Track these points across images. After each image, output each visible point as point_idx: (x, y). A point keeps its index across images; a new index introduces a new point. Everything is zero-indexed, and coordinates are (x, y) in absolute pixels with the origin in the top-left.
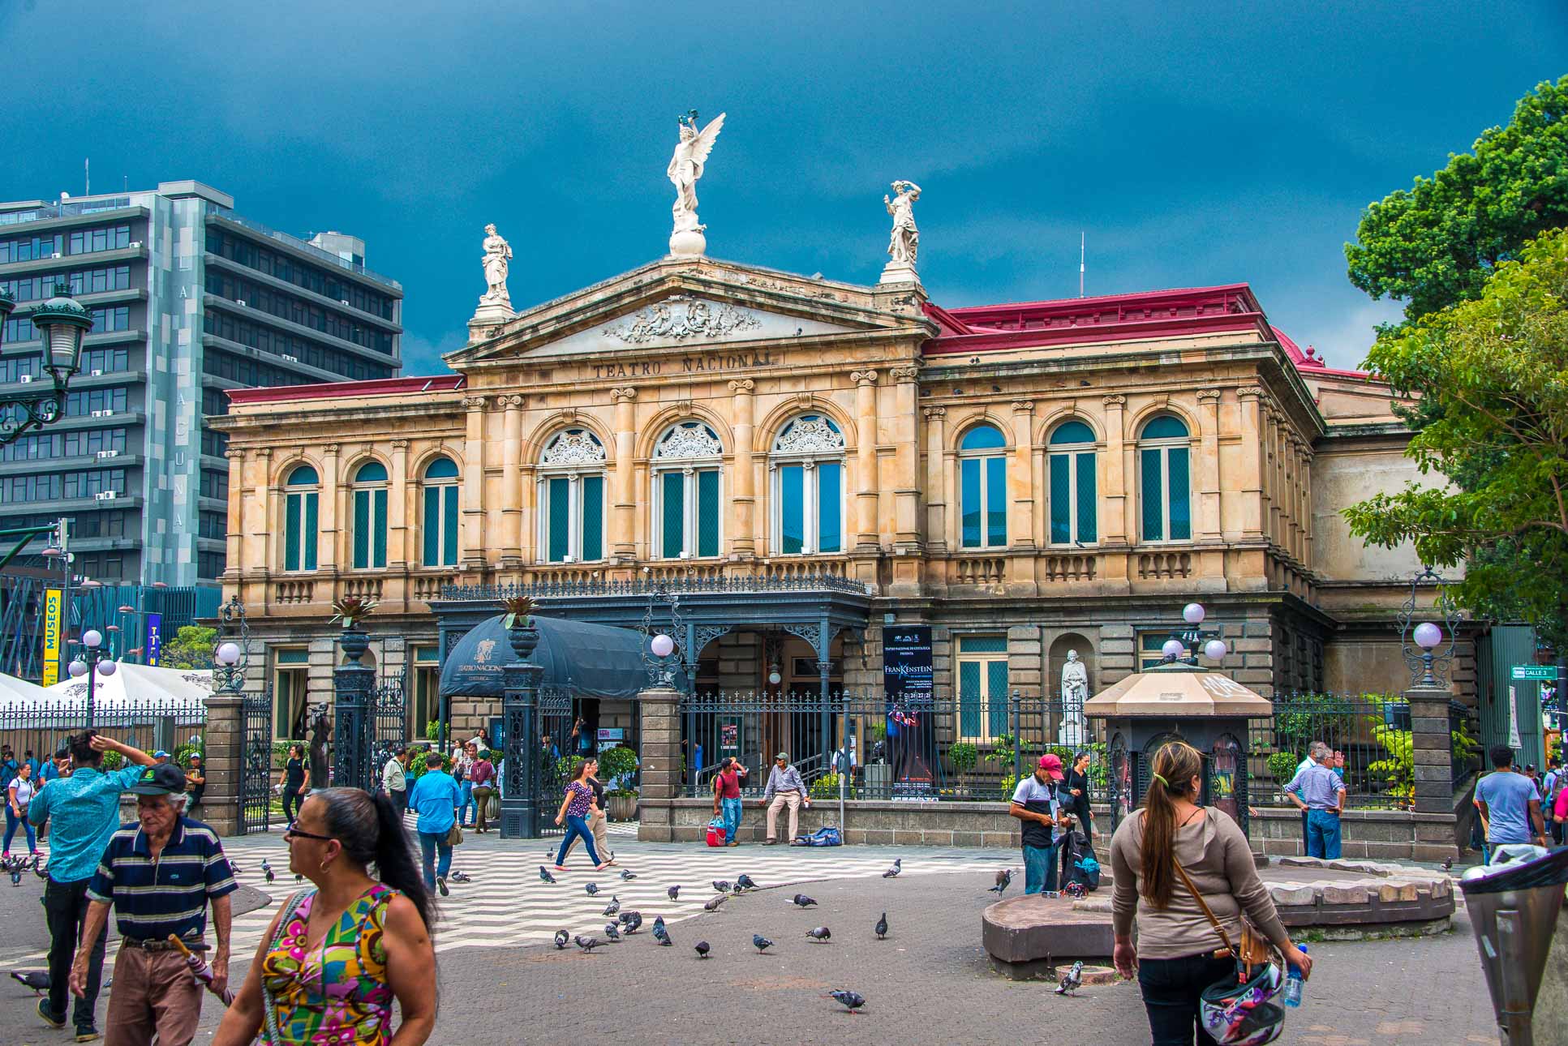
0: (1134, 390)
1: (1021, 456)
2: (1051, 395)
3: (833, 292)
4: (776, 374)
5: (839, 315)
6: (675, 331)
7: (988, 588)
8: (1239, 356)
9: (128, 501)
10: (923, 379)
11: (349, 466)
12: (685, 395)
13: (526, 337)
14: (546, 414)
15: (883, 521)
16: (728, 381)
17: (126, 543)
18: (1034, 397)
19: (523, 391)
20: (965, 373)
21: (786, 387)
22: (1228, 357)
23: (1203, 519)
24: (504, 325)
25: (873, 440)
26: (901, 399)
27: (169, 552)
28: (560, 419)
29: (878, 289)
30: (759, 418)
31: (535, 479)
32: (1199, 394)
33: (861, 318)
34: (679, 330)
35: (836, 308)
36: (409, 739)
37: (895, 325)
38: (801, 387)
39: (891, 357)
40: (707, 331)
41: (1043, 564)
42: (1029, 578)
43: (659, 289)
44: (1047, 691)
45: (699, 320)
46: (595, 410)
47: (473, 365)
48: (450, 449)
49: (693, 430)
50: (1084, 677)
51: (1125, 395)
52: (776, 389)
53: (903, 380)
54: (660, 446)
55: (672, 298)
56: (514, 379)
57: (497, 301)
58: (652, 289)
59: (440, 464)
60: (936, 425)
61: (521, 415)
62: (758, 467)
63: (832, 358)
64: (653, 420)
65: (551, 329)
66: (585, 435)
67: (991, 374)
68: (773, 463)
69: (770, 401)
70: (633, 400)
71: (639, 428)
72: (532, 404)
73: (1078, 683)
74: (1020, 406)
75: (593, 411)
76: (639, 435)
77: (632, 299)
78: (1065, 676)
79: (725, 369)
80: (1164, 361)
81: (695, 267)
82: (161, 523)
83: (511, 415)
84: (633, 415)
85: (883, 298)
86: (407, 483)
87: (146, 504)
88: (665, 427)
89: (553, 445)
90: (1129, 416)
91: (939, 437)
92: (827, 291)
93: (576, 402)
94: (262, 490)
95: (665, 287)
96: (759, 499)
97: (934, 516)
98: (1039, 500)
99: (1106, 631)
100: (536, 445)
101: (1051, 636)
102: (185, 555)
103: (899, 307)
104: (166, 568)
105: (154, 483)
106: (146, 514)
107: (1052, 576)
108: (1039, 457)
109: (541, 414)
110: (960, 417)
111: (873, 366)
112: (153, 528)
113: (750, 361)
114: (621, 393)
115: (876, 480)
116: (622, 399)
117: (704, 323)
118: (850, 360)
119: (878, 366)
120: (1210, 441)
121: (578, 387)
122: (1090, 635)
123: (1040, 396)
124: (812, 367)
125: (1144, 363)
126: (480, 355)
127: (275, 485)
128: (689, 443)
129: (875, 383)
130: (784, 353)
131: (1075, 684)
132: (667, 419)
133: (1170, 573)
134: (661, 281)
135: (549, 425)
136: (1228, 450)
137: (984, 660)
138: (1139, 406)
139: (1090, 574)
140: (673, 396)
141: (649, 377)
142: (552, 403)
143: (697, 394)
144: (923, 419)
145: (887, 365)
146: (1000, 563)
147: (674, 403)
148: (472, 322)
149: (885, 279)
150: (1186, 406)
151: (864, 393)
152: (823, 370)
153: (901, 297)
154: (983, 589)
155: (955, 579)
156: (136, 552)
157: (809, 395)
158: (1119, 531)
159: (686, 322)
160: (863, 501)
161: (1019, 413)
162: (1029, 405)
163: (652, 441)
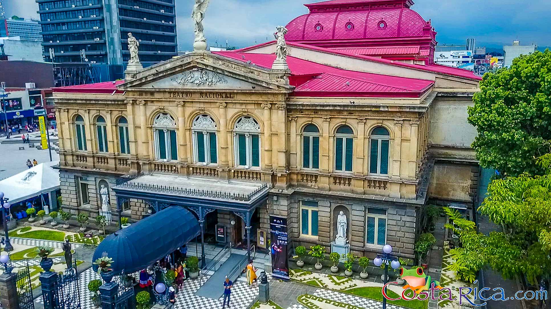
0: (369, 118)
1: (324, 138)
2: (337, 116)
3: (254, 71)
4: (234, 102)
5: (256, 82)
6: (196, 82)
7: (312, 185)
8: (412, 110)
9: (102, 41)
10: (288, 107)
11: (93, 117)
12: (202, 105)
13: (143, 81)
14: (154, 108)
15: (274, 160)
16: (217, 102)
17: (103, 53)
18: (330, 116)
19: (145, 99)
20: (304, 107)
21: (238, 106)
22: (408, 110)
23: (394, 170)
24: (137, 74)
25: (269, 130)
26: (280, 116)
27: (115, 54)
28: (159, 110)
29: (271, 72)
30: (229, 117)
31: (152, 130)
32: (395, 122)
33: (264, 85)
34: (198, 82)
35: (254, 80)
36: (122, 211)
37: (277, 89)
38: (244, 107)
39: (276, 99)
40: (208, 83)
41: (332, 179)
42: (327, 184)
43: (189, 66)
44: (332, 225)
45: (205, 79)
46: (171, 108)
47: (126, 89)
48: (125, 115)
49: (206, 117)
50: (346, 222)
51: (366, 119)
52: (234, 107)
53: (280, 109)
54: (195, 122)
55: (194, 69)
56: (142, 95)
57: (134, 64)
58: (186, 66)
59: (122, 119)
60: (293, 124)
61: (146, 107)
62: (229, 135)
63: (254, 98)
64: (191, 114)
65: (152, 78)
66: (168, 116)
67: (314, 108)
68: (235, 133)
69: (232, 111)
70: (183, 106)
71: (187, 116)
72: (149, 103)
73: (343, 224)
74: (325, 120)
75: (170, 108)
76: (186, 119)
77: (180, 69)
78: (339, 220)
79: (215, 98)
80: (382, 109)
81: (202, 57)
82: (112, 47)
83: (142, 108)
84: (184, 112)
85: (273, 75)
86: (112, 126)
87: (107, 42)
88: (196, 117)
89: (158, 118)
90: (367, 127)
91: (295, 128)
92: (252, 71)
93: (164, 104)
94: (67, 123)
95: (191, 65)
96: (230, 146)
97: (292, 158)
98: (331, 155)
99: (354, 207)
100: (152, 118)
101: (334, 206)
102: (119, 55)
103: (279, 80)
104: (114, 59)
105: (108, 36)
106: (107, 44)
107: (335, 183)
108: (331, 139)
109: (153, 107)
110: (303, 121)
111: (269, 103)
112: (110, 48)
113: (224, 96)
114: (179, 103)
115: (271, 145)
116: (179, 106)
117: (206, 80)
118: (261, 99)
119: (271, 103)
120: (398, 141)
121: (164, 100)
122: (348, 207)
123: (333, 117)
124: (247, 101)
125: (374, 109)
126: (128, 86)
127: (71, 121)
128: (205, 122)
129: (271, 109)
130: (237, 94)
131: (342, 224)
132: (196, 114)
133: (380, 187)
134: (189, 63)
135: (155, 112)
136: (405, 144)
137: (310, 209)
138: (372, 124)
139: (349, 184)
140: (198, 105)
141: (188, 99)
142: (156, 104)
143: (206, 105)
144: (288, 122)
145: (275, 103)
146: (316, 177)
147: (198, 108)
148: (125, 72)
149: (274, 67)
150: (389, 125)
151: (266, 112)
152: (251, 102)
153: (280, 75)
154: (310, 185)
155: (300, 180)
156: (106, 55)
157: (246, 110)
158: (361, 171)
159: (200, 79)
160: (266, 153)
161: (325, 122)
162: (329, 120)
163: (192, 121)
